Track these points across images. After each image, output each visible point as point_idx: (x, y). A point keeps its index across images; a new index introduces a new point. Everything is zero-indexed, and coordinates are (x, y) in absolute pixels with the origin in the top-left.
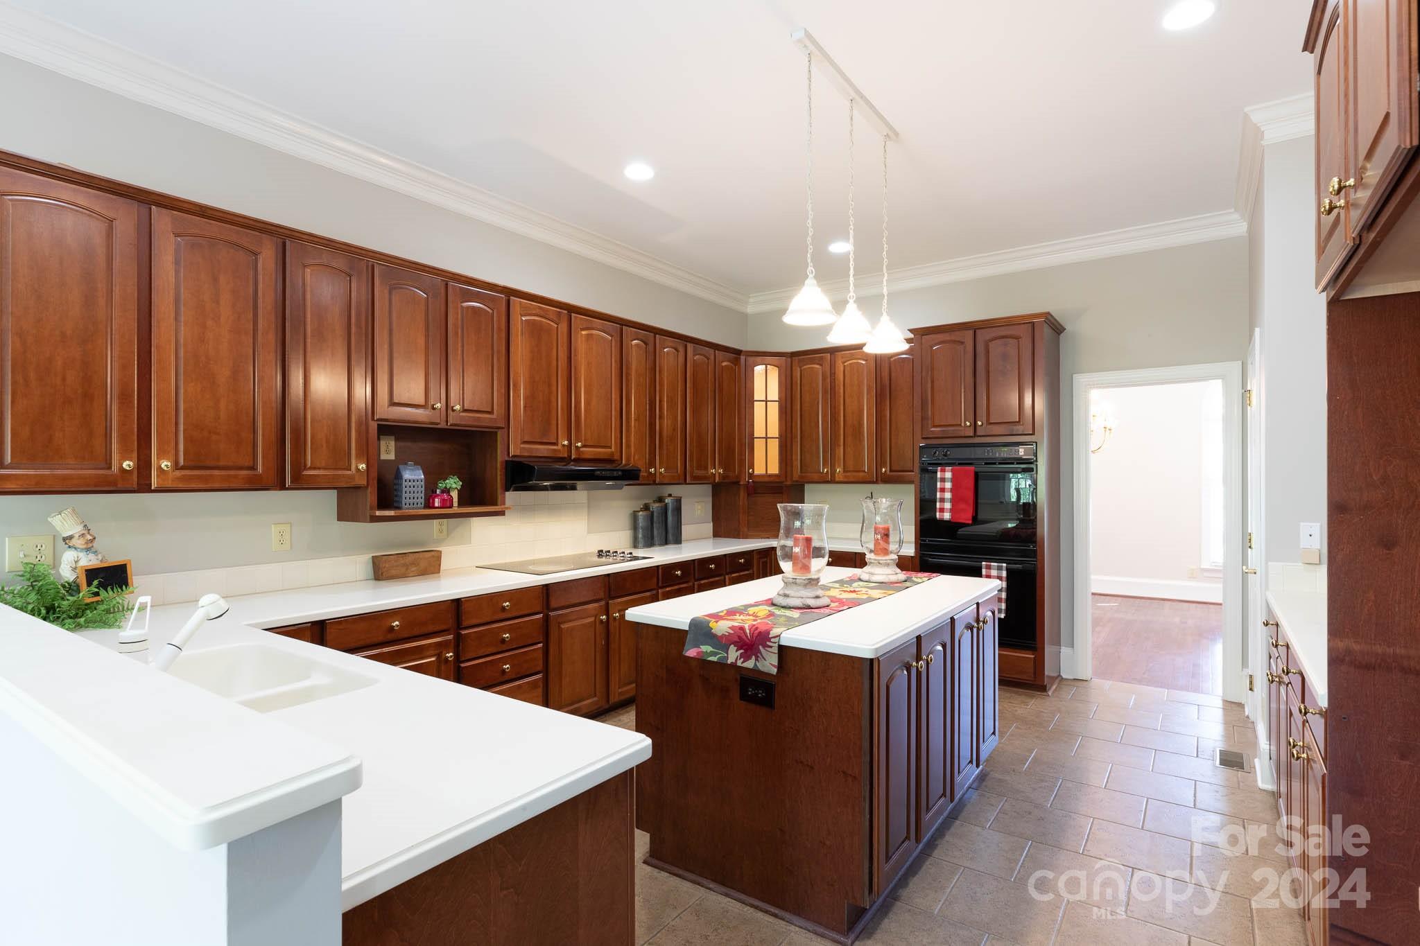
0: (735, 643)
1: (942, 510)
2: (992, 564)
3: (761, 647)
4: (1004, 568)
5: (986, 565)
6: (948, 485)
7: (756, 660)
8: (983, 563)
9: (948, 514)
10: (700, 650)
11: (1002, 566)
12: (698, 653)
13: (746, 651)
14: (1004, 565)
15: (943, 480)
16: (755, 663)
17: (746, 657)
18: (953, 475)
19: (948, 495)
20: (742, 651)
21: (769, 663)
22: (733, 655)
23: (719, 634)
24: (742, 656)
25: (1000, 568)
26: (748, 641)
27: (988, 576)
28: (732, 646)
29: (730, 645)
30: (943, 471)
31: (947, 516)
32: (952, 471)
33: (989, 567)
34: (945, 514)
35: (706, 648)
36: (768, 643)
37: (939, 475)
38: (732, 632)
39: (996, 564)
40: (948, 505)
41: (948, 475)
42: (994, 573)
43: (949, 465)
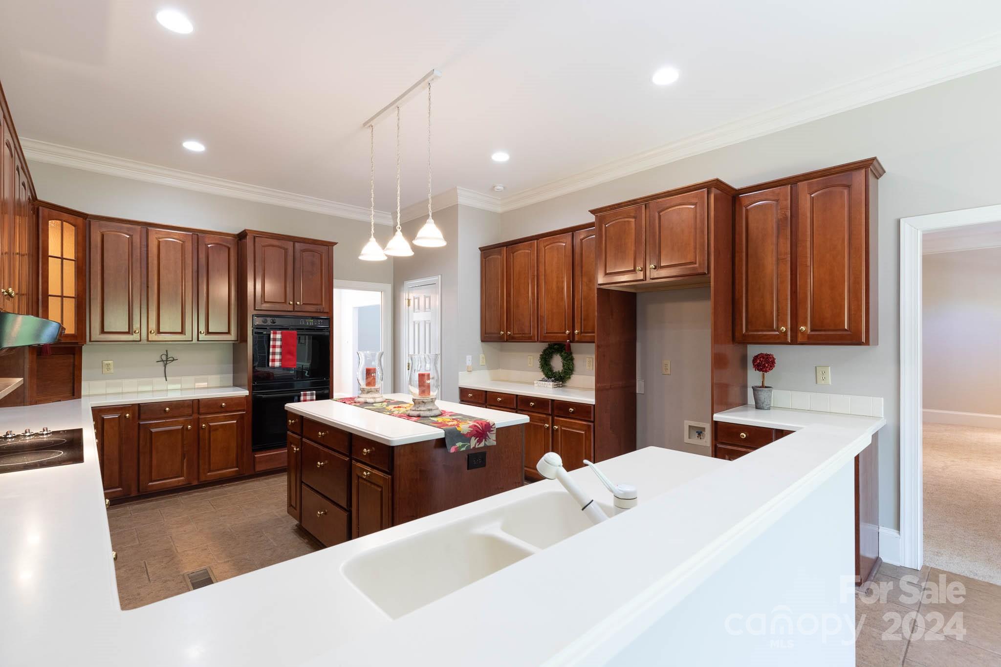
0: (474, 436)
1: (274, 360)
2: (307, 392)
3: (488, 433)
4: (315, 394)
5: (304, 394)
6: (278, 343)
7: (485, 440)
8: (302, 393)
9: (279, 363)
10: (456, 447)
11: (313, 393)
12: (456, 449)
13: (480, 438)
14: (314, 392)
15: (275, 340)
16: (485, 443)
17: (480, 441)
18: (282, 336)
19: (278, 350)
20: (478, 438)
21: (492, 440)
22: (473, 442)
23: (465, 433)
24: (478, 441)
25: (312, 394)
26: (481, 431)
27: (305, 401)
28: (473, 437)
29: (472, 437)
30: (275, 333)
31: (277, 364)
32: (282, 333)
33: (305, 395)
34: (276, 363)
35: (459, 444)
36: (492, 429)
37: (272, 336)
38: (472, 429)
39: (309, 392)
40: (278, 357)
41: (279, 336)
42: (308, 398)
43: (280, 329)
